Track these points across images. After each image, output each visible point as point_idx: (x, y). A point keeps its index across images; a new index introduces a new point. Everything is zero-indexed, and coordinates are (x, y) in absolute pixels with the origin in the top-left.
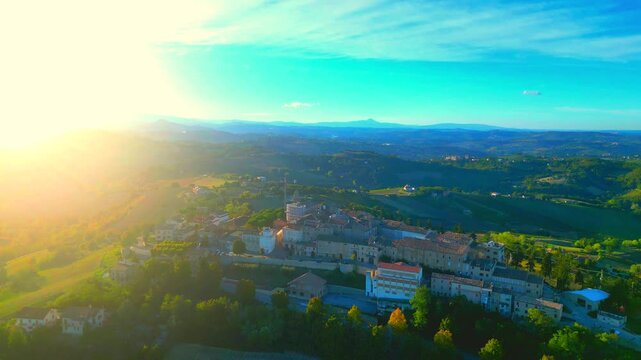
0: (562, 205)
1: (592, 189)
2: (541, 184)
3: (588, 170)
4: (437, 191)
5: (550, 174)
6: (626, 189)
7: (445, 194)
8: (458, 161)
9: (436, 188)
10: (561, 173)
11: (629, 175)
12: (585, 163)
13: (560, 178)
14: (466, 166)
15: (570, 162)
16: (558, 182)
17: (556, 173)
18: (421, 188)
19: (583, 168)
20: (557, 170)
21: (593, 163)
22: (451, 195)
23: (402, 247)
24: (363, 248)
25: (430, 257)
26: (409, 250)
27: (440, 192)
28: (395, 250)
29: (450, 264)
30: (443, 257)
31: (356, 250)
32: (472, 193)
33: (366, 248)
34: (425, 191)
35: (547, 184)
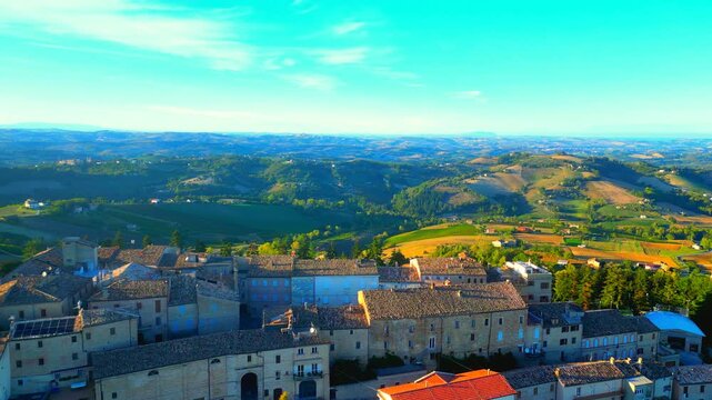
0: (229, 205)
1: (237, 187)
2: (189, 185)
3: (230, 167)
4: (79, 204)
5: (193, 174)
6: (268, 185)
7: (93, 208)
8: (77, 166)
9: (76, 200)
10: (203, 172)
11: (267, 171)
12: (228, 162)
13: (206, 178)
14: (90, 171)
15: (211, 160)
16: (207, 182)
17: (200, 173)
18: (57, 202)
19: (224, 166)
20: (200, 169)
21: (233, 161)
22: (101, 208)
23: (382, 323)
24: (278, 359)
25: (455, 331)
26: (405, 326)
27: (85, 206)
28: (362, 335)
29: (500, 337)
30: (486, 324)
31: (253, 371)
32: (126, 203)
33: (287, 354)
34: (63, 206)
35: (195, 185)
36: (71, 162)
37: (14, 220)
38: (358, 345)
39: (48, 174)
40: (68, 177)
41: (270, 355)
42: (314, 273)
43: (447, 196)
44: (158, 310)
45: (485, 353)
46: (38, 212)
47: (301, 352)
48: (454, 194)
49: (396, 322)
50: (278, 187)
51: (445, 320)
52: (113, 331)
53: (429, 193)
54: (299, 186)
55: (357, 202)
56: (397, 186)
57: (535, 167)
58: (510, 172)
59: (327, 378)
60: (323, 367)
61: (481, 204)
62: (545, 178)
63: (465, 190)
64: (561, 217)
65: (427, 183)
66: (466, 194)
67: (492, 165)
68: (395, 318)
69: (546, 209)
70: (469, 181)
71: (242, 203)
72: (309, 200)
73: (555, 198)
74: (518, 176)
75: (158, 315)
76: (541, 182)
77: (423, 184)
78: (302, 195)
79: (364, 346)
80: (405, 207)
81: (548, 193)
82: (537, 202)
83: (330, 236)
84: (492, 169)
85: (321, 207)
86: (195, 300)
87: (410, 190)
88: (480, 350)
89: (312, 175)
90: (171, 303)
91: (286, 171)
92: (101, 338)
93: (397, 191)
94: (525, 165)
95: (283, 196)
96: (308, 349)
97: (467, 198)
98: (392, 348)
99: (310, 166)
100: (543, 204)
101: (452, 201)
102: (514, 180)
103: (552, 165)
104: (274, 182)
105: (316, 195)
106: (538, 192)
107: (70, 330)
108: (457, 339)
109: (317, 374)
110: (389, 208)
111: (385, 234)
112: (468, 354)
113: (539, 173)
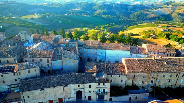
0: (85, 17)
3: (85, 6)
4: (48, 15)
5: (76, 7)
7: (51, 16)
8: (48, 5)
9: (47, 14)
11: (95, 7)
12: (85, 4)
14: (51, 6)
15: (81, 3)
16: (80, 9)
18: (42, 14)
19: (84, 5)
20: (78, 6)
21: (86, 4)
22: (53, 16)
23: (132, 74)
24: (90, 86)
25: (163, 79)
26: (142, 76)
27: (49, 15)
28: (123, 78)
29: (182, 81)
30: (177, 76)
31: (80, 90)
32: (59, 15)
33: (94, 85)
34: (44, 15)
35: (76, 11)
36: (46, 4)
37: (32, 19)
38: (122, 80)
39: (41, 7)
40: (45, 7)
41: (87, 85)
42: (106, 48)
43: (147, 14)
44: (48, 62)
45: (173, 87)
46: (38, 17)
47: (99, 85)
48: (149, 14)
49: (138, 74)
50: (98, 12)
51: (159, 74)
52: (29, 72)
53: (141, 14)
54: (103, 11)
55: (119, 16)
56: (132, 11)
57: (176, 6)
58: (168, 7)
59: (109, 94)
60: (108, 90)
61: (157, 17)
62: (179, 9)
63: (153, 13)
64: (182, 22)
65: (141, 11)
66: (153, 14)
67: (162, 5)
68: (138, 72)
69: (178, 19)
70: (154, 10)
71: (88, 16)
72: (106, 15)
73: (181, 16)
74: (170, 9)
75: (48, 64)
76: (177, 11)
77: (140, 11)
78: (104, 14)
79: (124, 81)
80: (134, 18)
81: (179, 14)
82: (175, 17)
83: (111, 26)
84: (162, 6)
85: (109, 18)
86: (61, 59)
87: (136, 13)
88: (172, 85)
89: (107, 8)
90: (52, 60)
91: (100, 7)
92: (25, 74)
93: (132, 13)
94: (173, 5)
95: (99, 14)
96: (102, 84)
97: (153, 15)
98: (135, 83)
99: (107, 5)
100: (177, 18)
101: (148, 16)
102: (169, 10)
103: (182, 5)
104: (97, 10)
105: (108, 14)
106: (176, 14)
107: (13, 71)
108: (163, 81)
109: (105, 93)
110: (129, 18)
111: (127, 26)
112: (166, 87)
113: (177, 8)
